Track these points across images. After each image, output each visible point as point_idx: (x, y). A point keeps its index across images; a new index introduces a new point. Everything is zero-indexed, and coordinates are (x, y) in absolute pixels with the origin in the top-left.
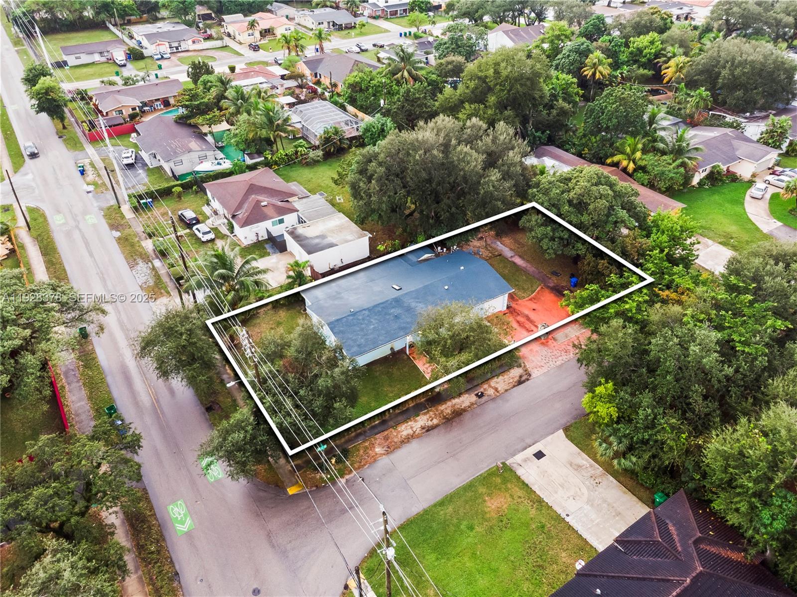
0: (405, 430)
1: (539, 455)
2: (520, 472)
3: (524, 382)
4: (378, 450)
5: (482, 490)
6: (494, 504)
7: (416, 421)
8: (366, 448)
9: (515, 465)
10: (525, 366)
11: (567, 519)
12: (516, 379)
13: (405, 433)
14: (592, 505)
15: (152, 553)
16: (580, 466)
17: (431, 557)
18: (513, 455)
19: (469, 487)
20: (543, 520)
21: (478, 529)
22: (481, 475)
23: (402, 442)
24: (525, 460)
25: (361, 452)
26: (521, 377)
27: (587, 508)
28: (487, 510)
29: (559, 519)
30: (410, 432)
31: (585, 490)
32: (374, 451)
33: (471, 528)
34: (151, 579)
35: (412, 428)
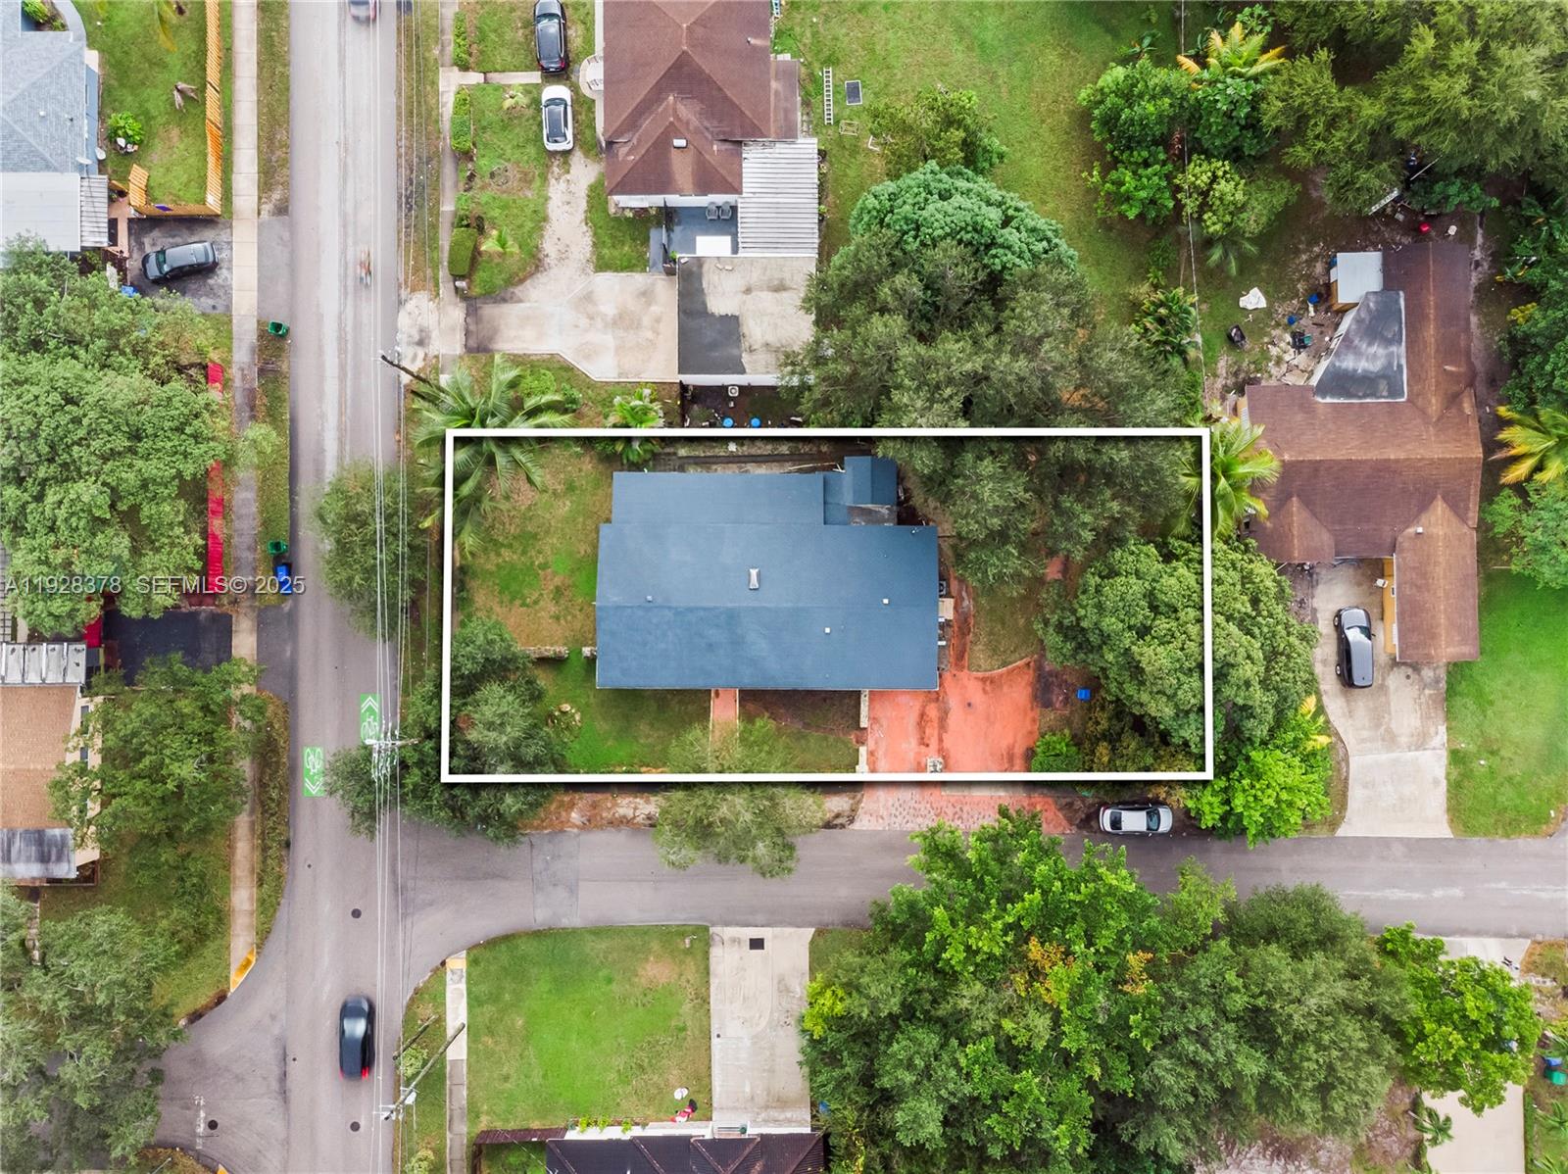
0: (626, 806)
1: (757, 944)
2: (716, 952)
3: (835, 827)
4: (575, 816)
5: (655, 946)
6: (656, 971)
7: (648, 802)
8: (562, 804)
9: (717, 938)
10: (860, 802)
11: (715, 1041)
12: (829, 816)
13: (621, 811)
14: (754, 1043)
15: (272, 800)
16: (788, 990)
17: (545, 987)
18: (727, 924)
19: (643, 932)
20: (689, 1023)
21: (614, 986)
22: (667, 926)
23: (611, 823)
24: (735, 941)
25: (553, 807)
26: (838, 816)
27: (747, 1043)
28: (641, 972)
29: (707, 1035)
30: (630, 813)
31: (764, 1023)
32: (569, 814)
33: (609, 981)
34: (263, 833)
35: (635, 809)
